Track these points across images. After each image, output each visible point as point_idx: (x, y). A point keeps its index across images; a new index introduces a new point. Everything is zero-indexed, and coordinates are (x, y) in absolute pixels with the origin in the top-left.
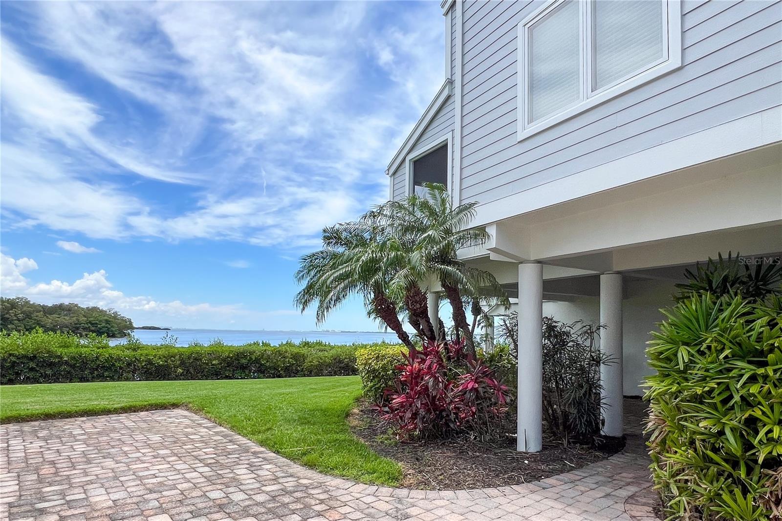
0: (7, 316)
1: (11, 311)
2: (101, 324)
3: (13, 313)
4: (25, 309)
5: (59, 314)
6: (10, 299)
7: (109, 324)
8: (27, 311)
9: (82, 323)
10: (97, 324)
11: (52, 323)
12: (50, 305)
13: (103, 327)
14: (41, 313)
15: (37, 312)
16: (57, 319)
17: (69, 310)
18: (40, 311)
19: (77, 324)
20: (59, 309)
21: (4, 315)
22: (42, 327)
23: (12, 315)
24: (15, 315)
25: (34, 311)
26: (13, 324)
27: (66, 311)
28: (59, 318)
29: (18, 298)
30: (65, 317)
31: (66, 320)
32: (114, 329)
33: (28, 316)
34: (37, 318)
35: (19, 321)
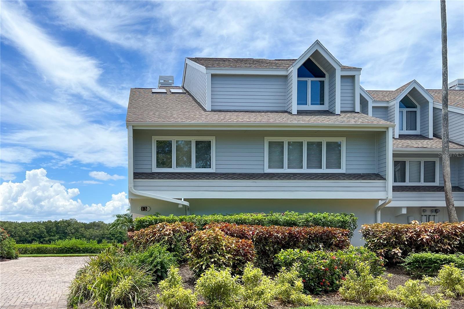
0: (66, 231)
1: (68, 228)
2: (117, 235)
3: (69, 229)
4: (75, 226)
5: (93, 229)
6: (67, 220)
7: (122, 234)
8: (76, 227)
9: (106, 234)
10: (114, 234)
11: (89, 235)
12: (88, 223)
13: (118, 237)
14: (84, 228)
15: (81, 228)
16: (92, 232)
17: (99, 226)
18: (83, 227)
19: (103, 235)
20: (93, 225)
21: (65, 230)
22: (84, 237)
23: (69, 230)
24: (70, 230)
25: (80, 227)
26: (69, 236)
27: (97, 226)
28: (93, 231)
29: (71, 219)
30: (97, 231)
31: (97, 232)
32: (125, 238)
33: (77, 230)
34: (82, 232)
35: (72, 234)
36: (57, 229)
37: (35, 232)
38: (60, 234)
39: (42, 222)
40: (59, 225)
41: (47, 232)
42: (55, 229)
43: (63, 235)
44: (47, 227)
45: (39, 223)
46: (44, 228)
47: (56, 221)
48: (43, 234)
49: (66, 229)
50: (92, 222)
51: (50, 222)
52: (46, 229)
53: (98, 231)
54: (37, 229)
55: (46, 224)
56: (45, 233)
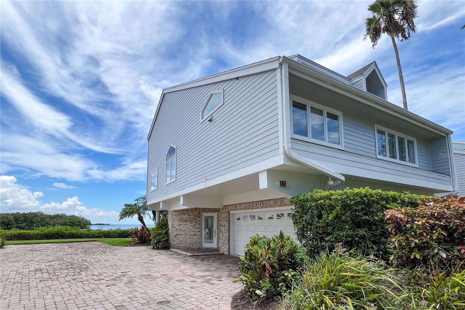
0: (33, 220)
1: (35, 218)
2: (76, 223)
4: (41, 217)
5: (57, 219)
6: (34, 212)
7: (80, 223)
9: (67, 223)
11: (53, 223)
12: (52, 215)
14: (49, 218)
15: (47, 218)
16: (56, 221)
19: (64, 223)
20: (57, 216)
22: (49, 224)
23: (35, 219)
24: (37, 220)
25: (45, 218)
26: (36, 224)
27: (60, 217)
29: (38, 212)
32: (82, 225)
33: (43, 220)
34: (47, 221)
35: (39, 222)
36: (25, 219)
37: (3, 220)
38: (27, 222)
39: (10, 213)
40: (27, 215)
41: (15, 221)
42: (23, 218)
43: (30, 223)
44: (15, 218)
45: (8, 214)
46: (12, 218)
47: (24, 213)
48: (11, 222)
49: (34, 219)
50: (56, 214)
51: (19, 213)
52: (14, 219)
53: (61, 220)
54: (5, 219)
55: (14, 214)
56: (13, 222)
